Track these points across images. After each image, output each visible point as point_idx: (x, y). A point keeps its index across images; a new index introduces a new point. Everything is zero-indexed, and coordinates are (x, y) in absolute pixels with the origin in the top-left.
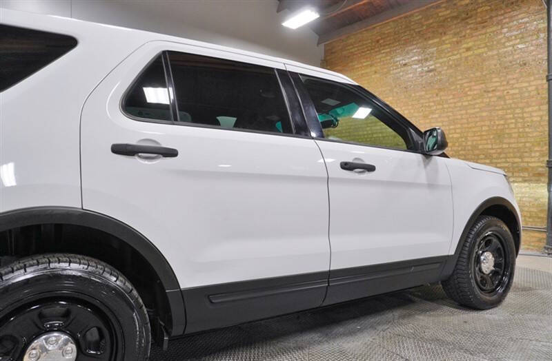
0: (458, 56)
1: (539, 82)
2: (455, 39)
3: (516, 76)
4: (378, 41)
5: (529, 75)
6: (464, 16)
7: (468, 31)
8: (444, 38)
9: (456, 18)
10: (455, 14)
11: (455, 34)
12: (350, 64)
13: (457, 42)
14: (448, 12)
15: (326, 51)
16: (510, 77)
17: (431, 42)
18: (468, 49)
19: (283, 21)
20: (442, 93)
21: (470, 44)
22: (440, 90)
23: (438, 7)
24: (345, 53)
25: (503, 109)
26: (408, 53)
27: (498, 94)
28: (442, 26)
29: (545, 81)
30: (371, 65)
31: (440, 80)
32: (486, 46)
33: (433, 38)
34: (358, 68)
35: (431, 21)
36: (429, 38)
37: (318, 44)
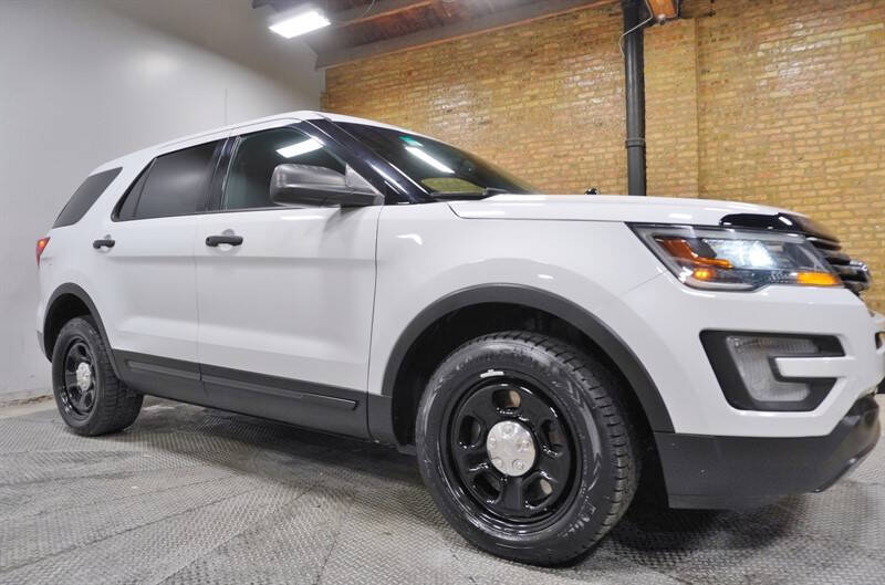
0: (520, 106)
1: (618, 148)
2: (516, 83)
3: (591, 138)
4: (410, 73)
5: (607, 138)
6: (527, 52)
7: (532, 74)
8: (502, 79)
9: (517, 53)
10: (516, 48)
11: (517, 76)
12: (369, 103)
13: (520, 87)
14: (507, 44)
15: (328, 79)
16: (584, 139)
17: (484, 82)
18: (533, 98)
19: (271, 24)
20: (500, 155)
21: (536, 91)
22: (498, 150)
23: (494, 35)
24: (358, 85)
25: (576, 181)
26: (453, 94)
27: (570, 160)
28: (500, 62)
29: (624, 147)
30: (400, 108)
31: (499, 136)
32: (555, 96)
33: (488, 77)
34: (380, 110)
35: (485, 53)
36: (482, 77)
37: (317, 67)
